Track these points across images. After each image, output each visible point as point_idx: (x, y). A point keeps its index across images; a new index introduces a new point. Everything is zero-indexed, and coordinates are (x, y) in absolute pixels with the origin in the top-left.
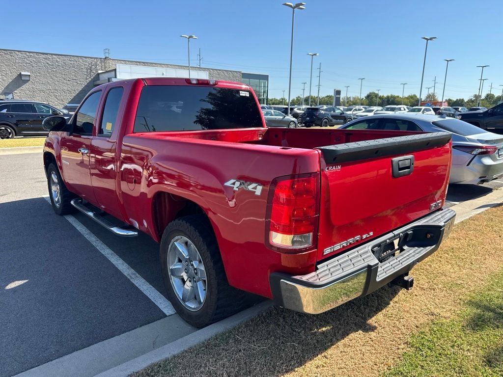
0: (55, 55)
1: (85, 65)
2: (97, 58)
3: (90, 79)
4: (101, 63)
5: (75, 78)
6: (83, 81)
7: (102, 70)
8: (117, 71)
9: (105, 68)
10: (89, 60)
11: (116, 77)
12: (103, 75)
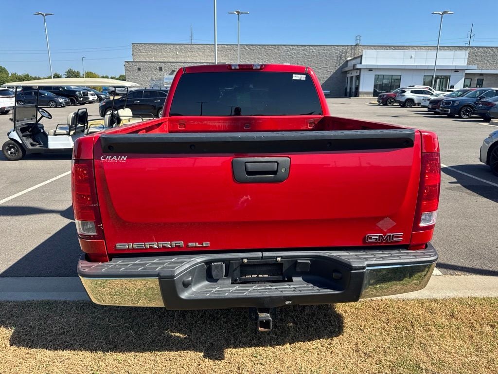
0: (312, 46)
1: (336, 53)
2: (348, 46)
3: (339, 67)
4: (351, 50)
5: (325, 66)
6: (332, 69)
7: (351, 57)
8: (363, 57)
9: (354, 55)
10: (340, 49)
11: (361, 63)
12: (351, 62)
